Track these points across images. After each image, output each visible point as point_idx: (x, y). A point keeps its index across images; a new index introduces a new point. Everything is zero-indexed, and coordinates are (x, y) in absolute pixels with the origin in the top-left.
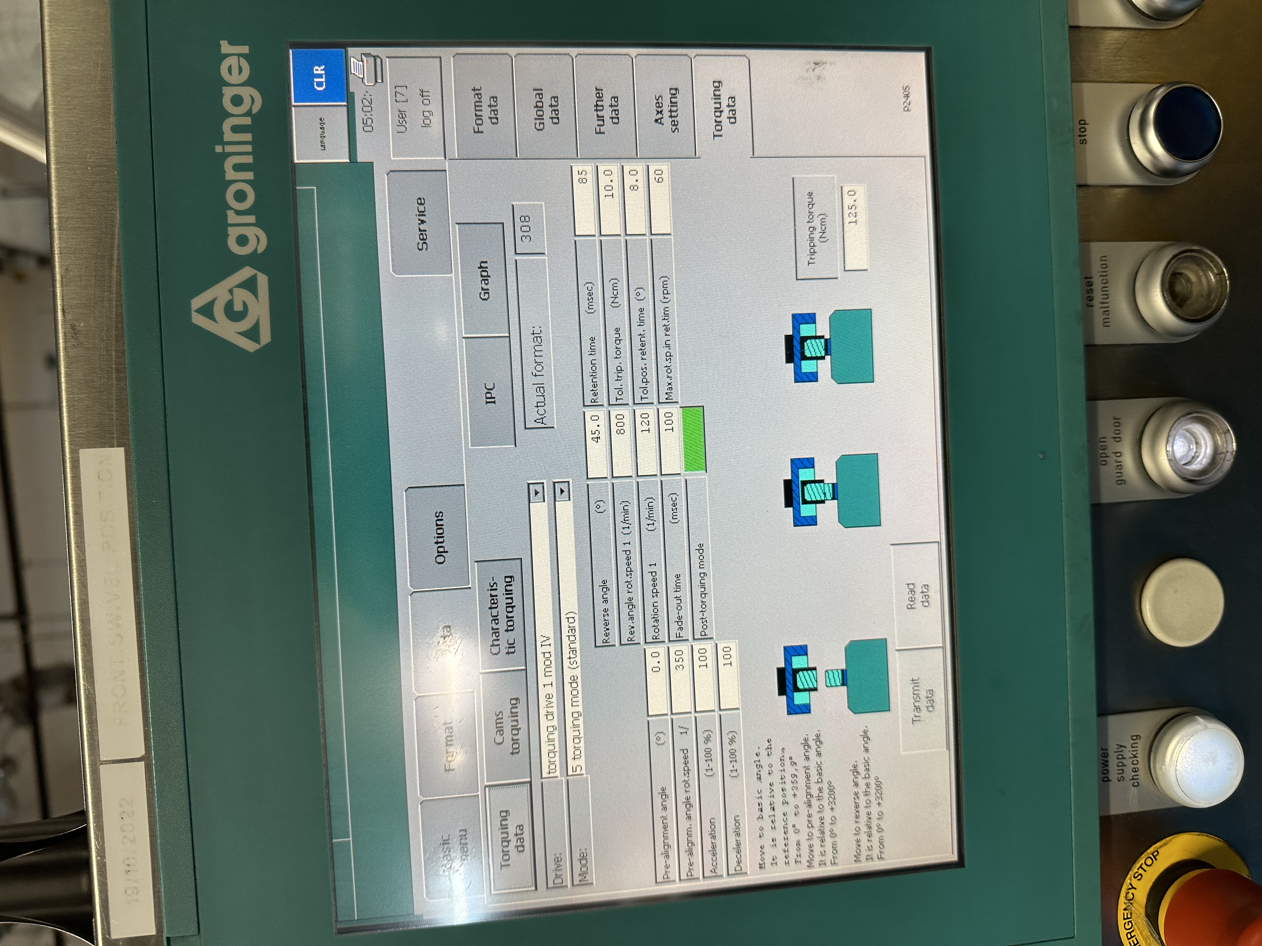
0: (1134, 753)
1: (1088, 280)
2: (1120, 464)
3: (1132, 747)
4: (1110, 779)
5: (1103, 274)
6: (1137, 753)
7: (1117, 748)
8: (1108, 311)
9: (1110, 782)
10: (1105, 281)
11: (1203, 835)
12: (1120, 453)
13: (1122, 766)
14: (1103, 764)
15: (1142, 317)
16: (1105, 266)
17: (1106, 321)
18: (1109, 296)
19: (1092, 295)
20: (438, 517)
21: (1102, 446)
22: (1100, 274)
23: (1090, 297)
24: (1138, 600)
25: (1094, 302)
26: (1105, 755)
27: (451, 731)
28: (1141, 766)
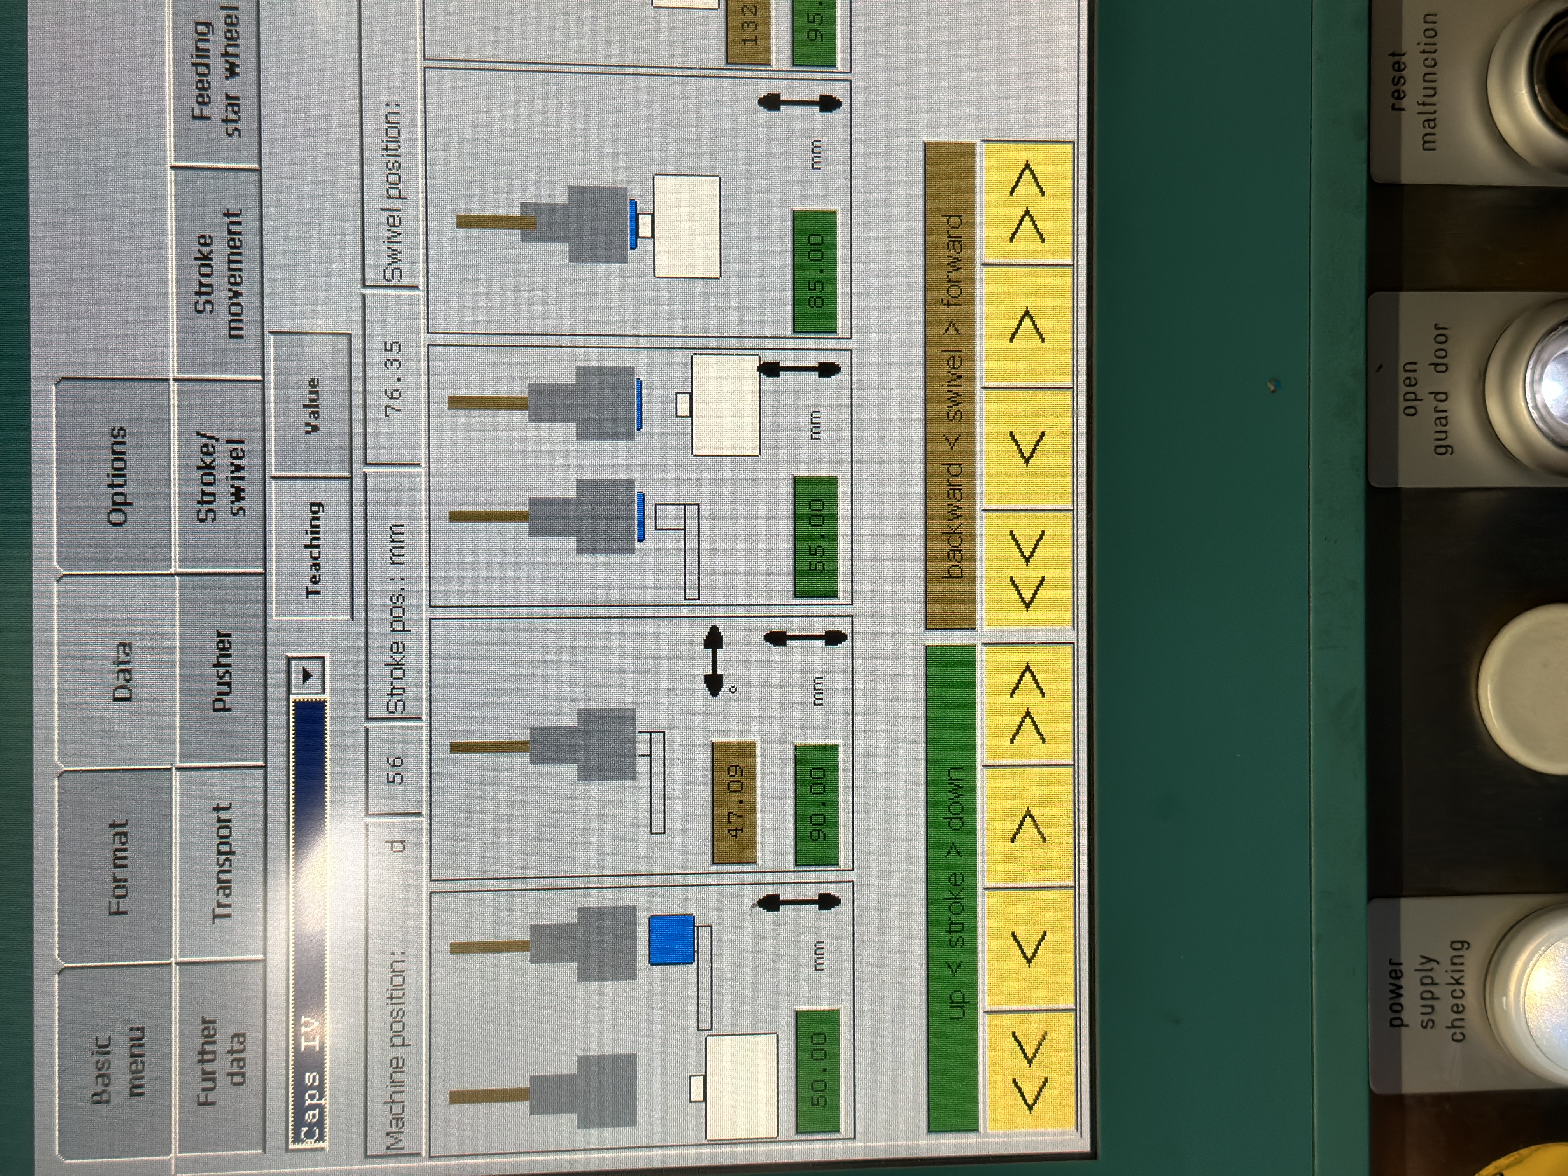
0: (1457, 976)
1: (1396, 59)
2: (1444, 414)
3: (1455, 964)
4: (1405, 1022)
5: (1428, 48)
6: (1463, 977)
7: (1422, 964)
8: (1434, 120)
9: (1403, 1028)
10: (1433, 63)
12: (1446, 393)
13: (1429, 998)
14: (1392, 991)
15: (1501, 135)
16: (1432, 33)
17: (1427, 138)
18: (1438, 91)
19: (1404, 88)
20: (115, 437)
21: (1409, 378)
22: (1422, 47)
23: (1398, 91)
24: (1473, 680)
25: (1405, 103)
26: (1397, 975)
27: (124, 840)
28: (1471, 1001)
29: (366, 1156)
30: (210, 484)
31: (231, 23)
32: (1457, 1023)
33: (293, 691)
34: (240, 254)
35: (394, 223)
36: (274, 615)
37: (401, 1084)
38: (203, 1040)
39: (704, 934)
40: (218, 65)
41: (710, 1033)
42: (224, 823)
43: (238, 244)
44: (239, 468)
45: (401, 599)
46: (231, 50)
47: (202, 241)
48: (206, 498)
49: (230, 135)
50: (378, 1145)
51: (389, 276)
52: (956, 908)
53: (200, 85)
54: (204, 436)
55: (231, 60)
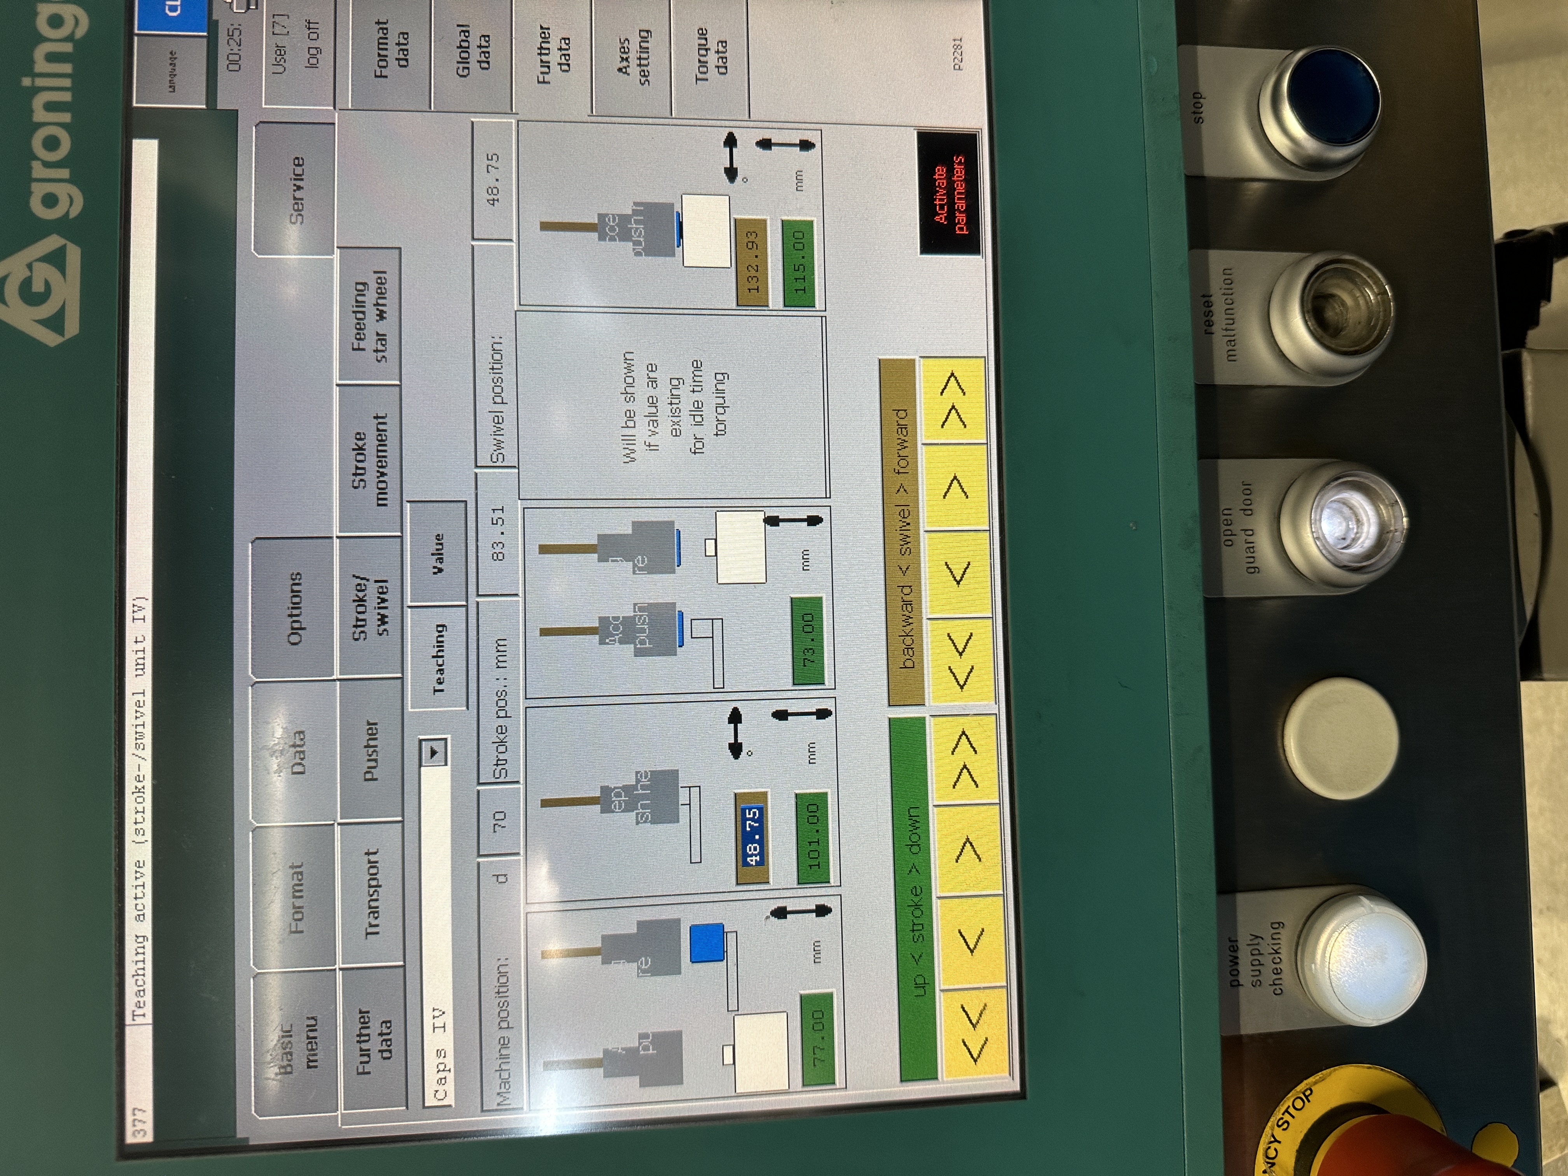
0: (1276, 948)
1: (1207, 299)
2: (1251, 545)
3: (1273, 939)
4: (1241, 983)
5: (1227, 291)
6: (1279, 948)
7: (1251, 940)
8: (1234, 340)
9: (1240, 988)
10: (1231, 302)
11: (1376, 1068)
12: (1252, 530)
13: (1257, 965)
14: (1231, 961)
15: (1281, 351)
16: (1229, 282)
17: (1231, 353)
18: (1235, 320)
19: (1213, 318)
20: (293, 580)
21: (1227, 520)
22: (1223, 291)
23: (1208, 321)
24: (1279, 733)
25: (1214, 329)
26: (1234, 949)
27: (300, 877)
28: (1285, 966)
29: (482, 1111)
30: (363, 613)
31: (381, 283)
32: (1276, 982)
33: (424, 764)
34: (385, 445)
35: (498, 421)
36: (409, 709)
37: (507, 1057)
38: (360, 1026)
39: (731, 938)
40: (371, 313)
41: (736, 1013)
42: (373, 864)
43: (384, 438)
44: (384, 601)
45: (504, 693)
46: (380, 301)
47: (358, 437)
48: (360, 624)
49: (379, 361)
50: (491, 1102)
51: (495, 459)
52: (917, 913)
53: (358, 326)
54: (358, 577)
55: (380, 308)
